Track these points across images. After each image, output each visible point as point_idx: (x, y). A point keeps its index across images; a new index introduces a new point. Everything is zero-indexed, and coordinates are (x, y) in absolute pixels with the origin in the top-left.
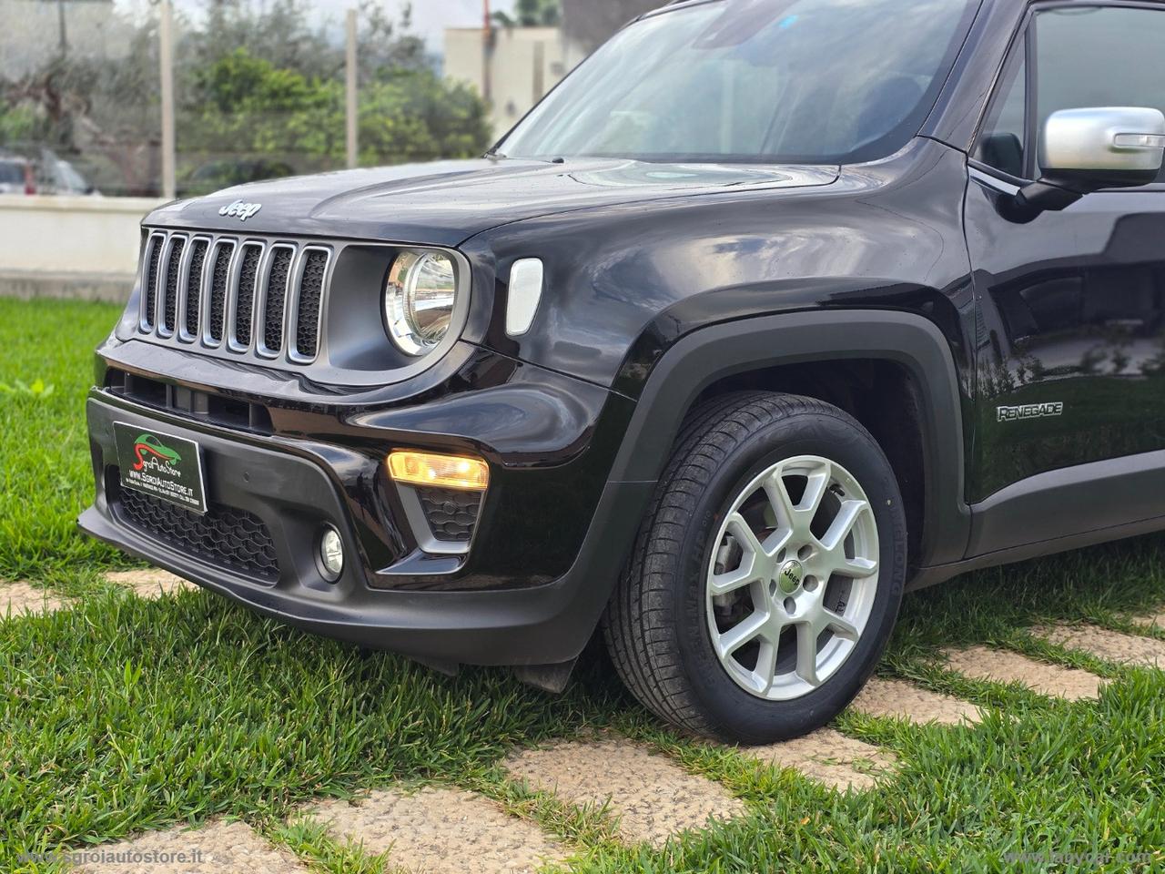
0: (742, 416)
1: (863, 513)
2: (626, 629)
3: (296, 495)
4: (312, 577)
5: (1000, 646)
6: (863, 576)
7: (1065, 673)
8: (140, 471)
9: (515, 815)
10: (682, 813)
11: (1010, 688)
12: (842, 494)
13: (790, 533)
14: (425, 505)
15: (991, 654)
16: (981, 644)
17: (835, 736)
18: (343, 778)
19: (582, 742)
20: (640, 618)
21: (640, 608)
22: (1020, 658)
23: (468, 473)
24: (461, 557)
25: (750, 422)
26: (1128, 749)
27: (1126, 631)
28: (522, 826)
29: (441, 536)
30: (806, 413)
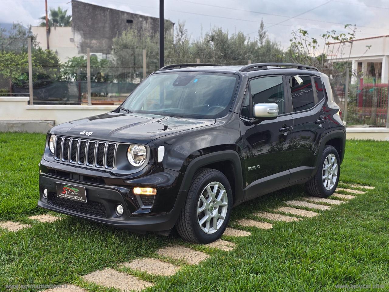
0: (202, 175)
1: (224, 193)
2: (181, 221)
3: (112, 198)
4: (115, 215)
5: (248, 218)
6: (225, 206)
7: (263, 223)
8: (65, 194)
9: (165, 262)
10: (197, 258)
11: (253, 227)
12: (220, 189)
13: (212, 198)
14: (141, 199)
15: (246, 220)
16: (244, 218)
17: (221, 241)
18: (126, 258)
19: (170, 246)
20: (184, 219)
21: (184, 217)
22: (253, 221)
23: (149, 191)
24: (150, 209)
25: (204, 176)
26: (280, 238)
27: (273, 213)
28: (167, 264)
29: (145, 205)
30: (214, 173)
